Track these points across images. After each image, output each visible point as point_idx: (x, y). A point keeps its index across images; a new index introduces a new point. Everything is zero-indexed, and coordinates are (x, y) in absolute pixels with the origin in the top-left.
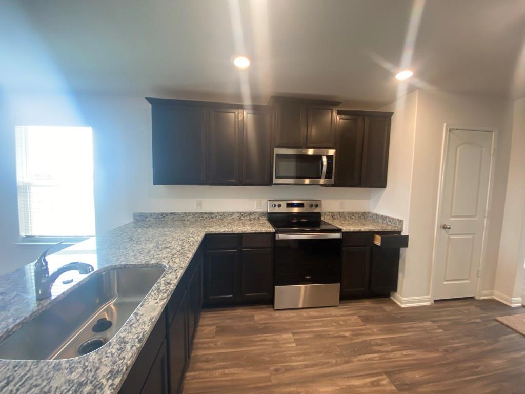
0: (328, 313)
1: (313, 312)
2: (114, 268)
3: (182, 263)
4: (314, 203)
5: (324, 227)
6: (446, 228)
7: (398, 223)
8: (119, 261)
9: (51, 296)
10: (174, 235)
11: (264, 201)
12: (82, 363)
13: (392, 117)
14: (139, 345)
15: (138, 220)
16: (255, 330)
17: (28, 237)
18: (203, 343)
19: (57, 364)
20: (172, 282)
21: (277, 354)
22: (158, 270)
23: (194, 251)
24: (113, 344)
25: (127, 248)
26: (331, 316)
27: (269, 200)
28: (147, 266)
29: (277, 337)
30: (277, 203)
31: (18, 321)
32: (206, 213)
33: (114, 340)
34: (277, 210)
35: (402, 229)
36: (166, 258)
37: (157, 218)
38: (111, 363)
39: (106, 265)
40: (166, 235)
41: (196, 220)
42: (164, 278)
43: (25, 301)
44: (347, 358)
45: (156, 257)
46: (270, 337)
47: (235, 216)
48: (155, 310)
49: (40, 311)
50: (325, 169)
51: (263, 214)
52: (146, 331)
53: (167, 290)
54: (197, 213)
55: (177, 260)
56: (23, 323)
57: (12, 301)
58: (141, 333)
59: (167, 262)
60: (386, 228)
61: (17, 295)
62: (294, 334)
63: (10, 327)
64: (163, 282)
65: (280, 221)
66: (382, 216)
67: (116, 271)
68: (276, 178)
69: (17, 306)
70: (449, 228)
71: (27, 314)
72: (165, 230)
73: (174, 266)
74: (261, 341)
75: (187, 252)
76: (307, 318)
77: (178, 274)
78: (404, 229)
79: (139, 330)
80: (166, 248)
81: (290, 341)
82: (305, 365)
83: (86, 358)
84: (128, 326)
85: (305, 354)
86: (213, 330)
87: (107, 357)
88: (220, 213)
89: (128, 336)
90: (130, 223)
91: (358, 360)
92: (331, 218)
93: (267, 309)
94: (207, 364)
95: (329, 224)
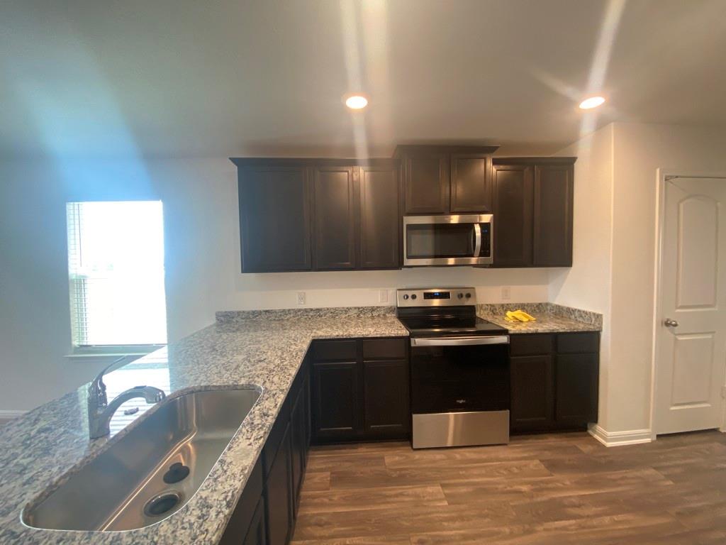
0: (493, 455)
1: (469, 454)
2: (192, 391)
3: (282, 383)
4: (464, 292)
5: (480, 327)
6: (671, 324)
7: (593, 319)
8: (197, 382)
9: (108, 432)
10: (271, 342)
11: (392, 291)
12: (149, 537)
13: (575, 164)
14: (227, 512)
15: (222, 321)
16: (386, 479)
17: (82, 346)
18: (314, 497)
19: (115, 538)
20: (270, 412)
21: (421, 517)
22: (250, 395)
23: (298, 366)
24: (192, 508)
25: (208, 362)
26: (498, 460)
27: (399, 290)
28: (235, 387)
29: (419, 490)
30: (410, 293)
31: (66, 470)
32: (312, 310)
33: (192, 502)
34: (410, 303)
35: (601, 328)
36: (261, 377)
37: (246, 318)
38: (190, 539)
39: (181, 387)
40: (259, 342)
41: (298, 319)
42: (258, 407)
43: (75, 441)
44: (527, 526)
45: (246, 374)
46: (410, 490)
47: (353, 313)
48: (248, 455)
49: (95, 456)
50: (478, 242)
51: (391, 310)
52: (237, 489)
53: (263, 425)
54: (299, 310)
55: (276, 379)
56: (72, 473)
57: (58, 441)
58: (229, 491)
59: (263, 382)
60: (576, 326)
61: (65, 432)
62: (443, 486)
63: (55, 479)
64: (257, 412)
65: (416, 319)
66: (568, 309)
67: (194, 394)
68: (409, 257)
69: (64, 448)
70: (676, 325)
71: (77, 460)
72: (258, 334)
73: (272, 388)
74: (396, 496)
75: (288, 367)
76: (462, 462)
77: (278, 400)
78: (603, 329)
79: (227, 488)
80: (260, 361)
81: (439, 497)
82: (462, 535)
83: (155, 529)
84: (211, 481)
85: (462, 518)
86: (327, 478)
87: (183, 528)
88: (331, 309)
89: (212, 496)
90: (211, 326)
91: (546, 530)
92: (491, 313)
93: (402, 448)
94: (319, 528)
95: (488, 322)
